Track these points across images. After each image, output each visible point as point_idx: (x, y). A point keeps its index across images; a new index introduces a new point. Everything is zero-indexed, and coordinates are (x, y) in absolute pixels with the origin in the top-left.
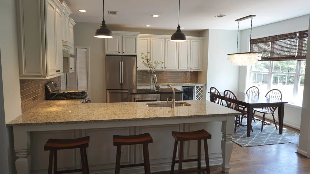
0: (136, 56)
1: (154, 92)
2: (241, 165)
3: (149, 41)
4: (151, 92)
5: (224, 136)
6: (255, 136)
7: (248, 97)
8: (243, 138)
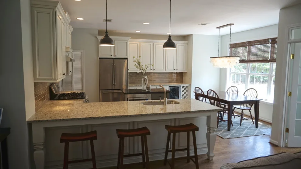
0: (127, 59)
1: (145, 92)
2: (223, 153)
3: (139, 45)
4: (143, 92)
5: (209, 129)
6: (235, 129)
7: (229, 96)
8: (225, 131)
